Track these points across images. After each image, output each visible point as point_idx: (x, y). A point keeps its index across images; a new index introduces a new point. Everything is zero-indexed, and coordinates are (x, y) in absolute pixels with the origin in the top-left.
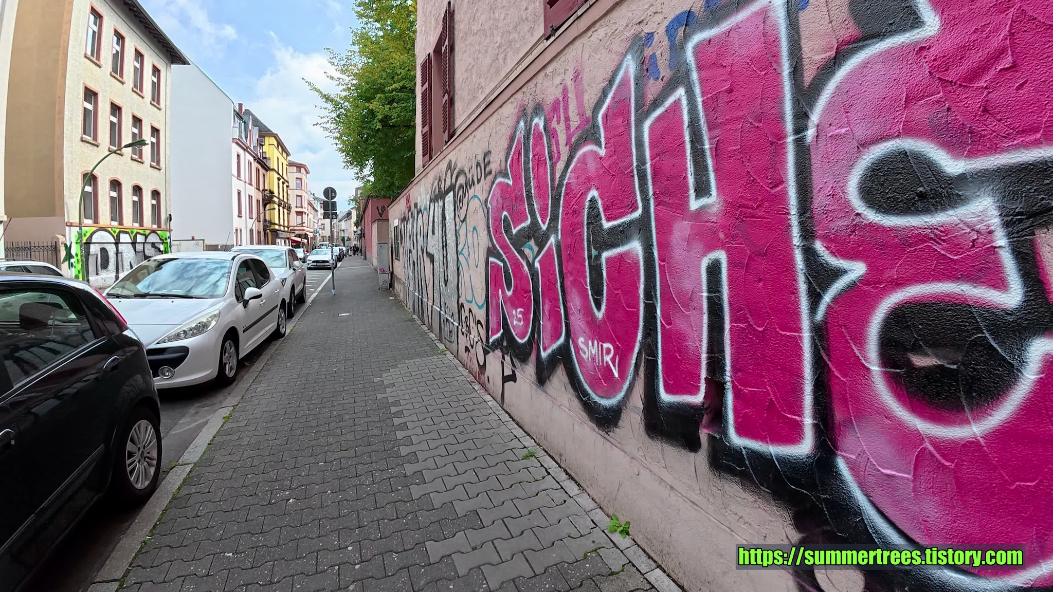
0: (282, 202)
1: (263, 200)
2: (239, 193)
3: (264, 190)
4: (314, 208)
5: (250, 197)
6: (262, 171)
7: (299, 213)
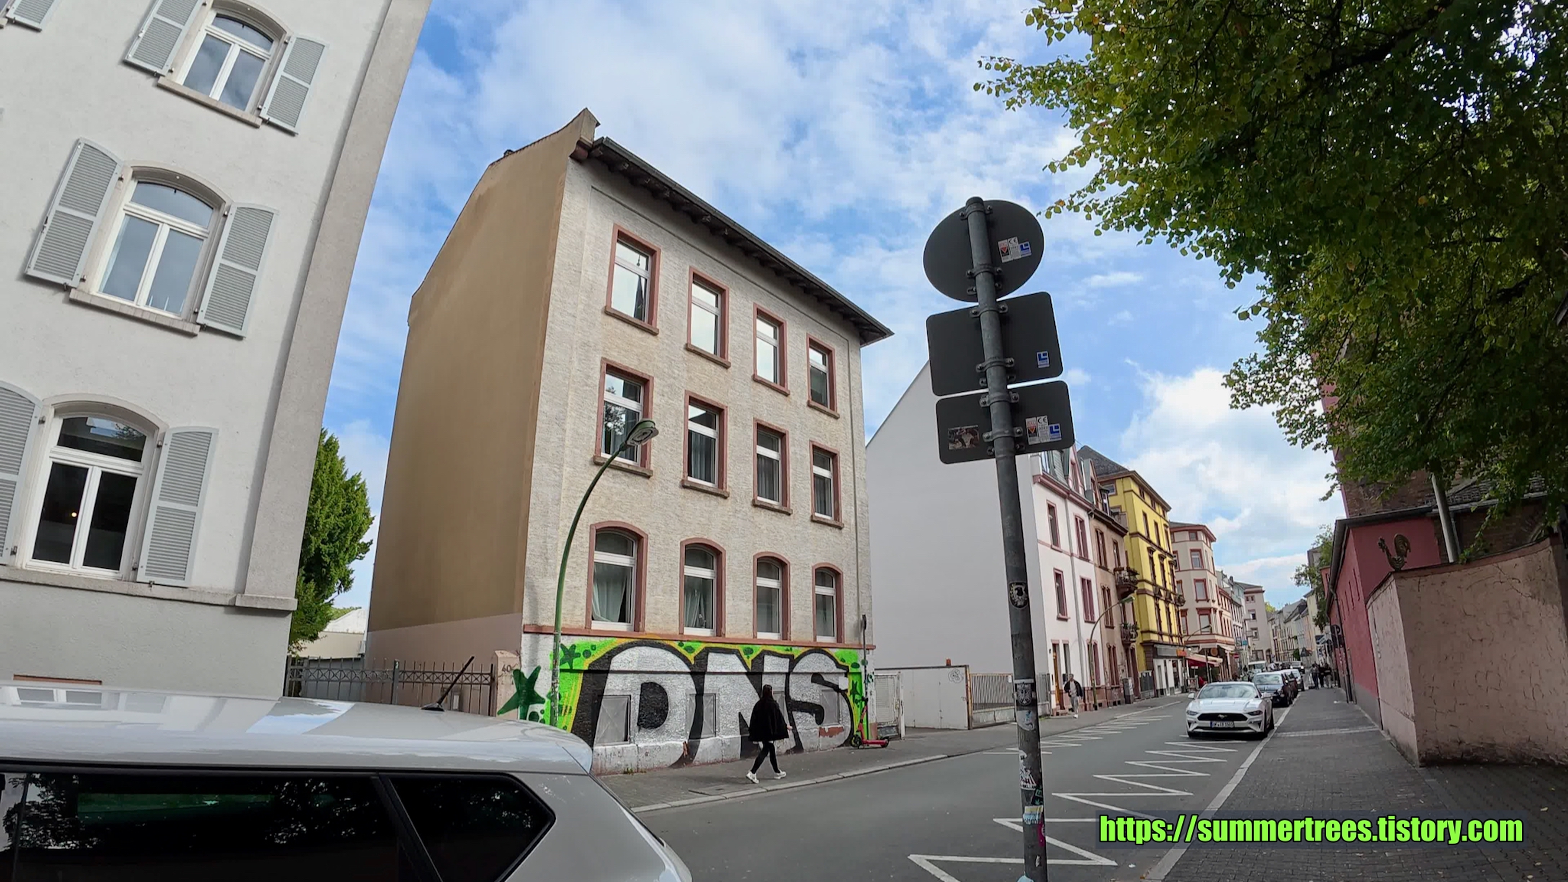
0: (1162, 592)
1: (1117, 587)
2: (1058, 576)
3: (1118, 569)
4: (1232, 601)
5: (1086, 583)
6: (1109, 536)
7: (1202, 611)
